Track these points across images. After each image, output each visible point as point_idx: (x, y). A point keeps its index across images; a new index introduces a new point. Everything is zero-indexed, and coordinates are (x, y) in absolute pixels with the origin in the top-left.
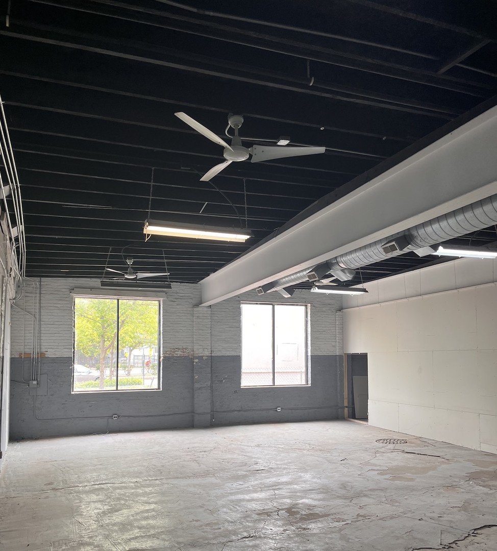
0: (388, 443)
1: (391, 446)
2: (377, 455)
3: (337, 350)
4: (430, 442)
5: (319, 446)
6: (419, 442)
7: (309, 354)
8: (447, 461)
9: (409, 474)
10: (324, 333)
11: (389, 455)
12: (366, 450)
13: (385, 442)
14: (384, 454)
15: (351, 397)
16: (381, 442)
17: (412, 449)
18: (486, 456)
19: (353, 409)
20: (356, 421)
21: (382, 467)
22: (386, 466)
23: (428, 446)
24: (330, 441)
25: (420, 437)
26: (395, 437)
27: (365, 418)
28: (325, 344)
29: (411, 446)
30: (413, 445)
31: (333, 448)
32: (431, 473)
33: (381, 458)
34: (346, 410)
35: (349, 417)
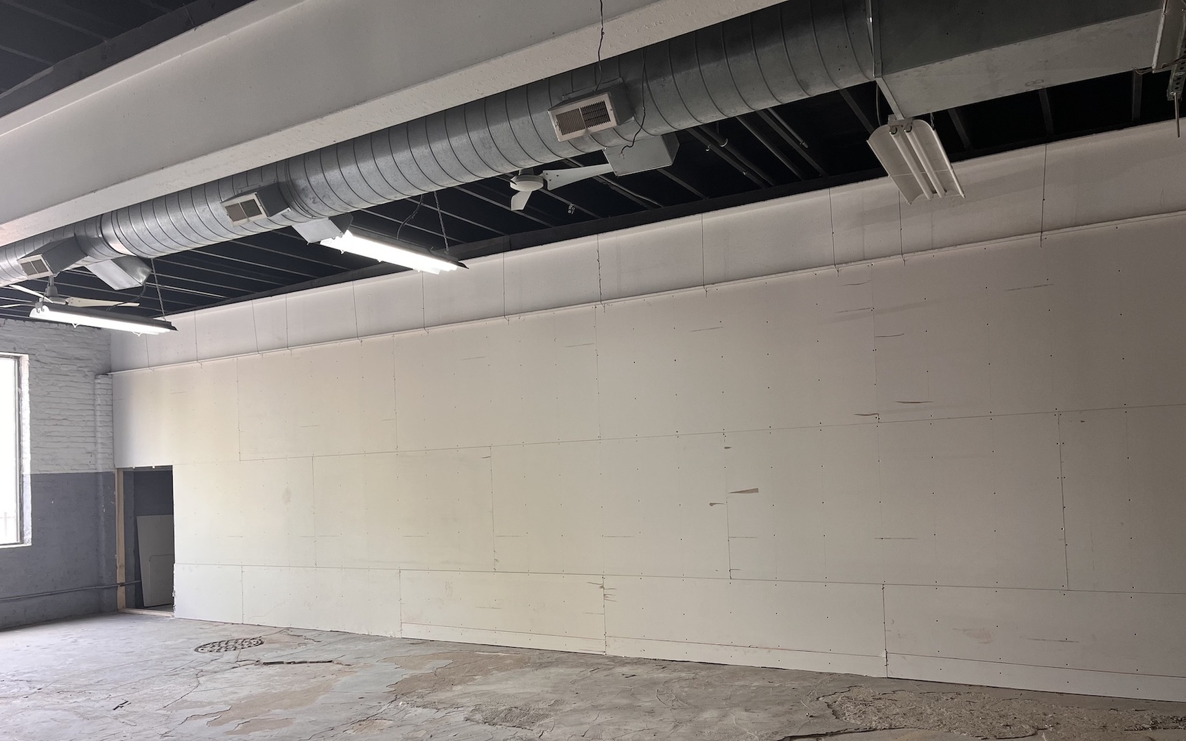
0: (223, 649)
1: (230, 656)
2: (202, 680)
3: (100, 462)
4: (308, 635)
5: (56, 682)
6: (287, 639)
7: (27, 471)
8: (347, 669)
9: (277, 711)
10: (65, 422)
11: (227, 675)
12: (174, 673)
13: (217, 648)
14: (218, 676)
15: (132, 561)
16: (206, 650)
17: (274, 654)
18: (413, 647)
19: (139, 587)
20: (145, 612)
21: (215, 706)
22: (226, 703)
23: (305, 644)
24: (84, 667)
25: (288, 629)
26: (236, 636)
27: (167, 604)
28: (67, 447)
29: (272, 650)
30: (277, 646)
31: (92, 682)
32: (321, 699)
33: (210, 685)
34: (121, 592)
35: (128, 606)
